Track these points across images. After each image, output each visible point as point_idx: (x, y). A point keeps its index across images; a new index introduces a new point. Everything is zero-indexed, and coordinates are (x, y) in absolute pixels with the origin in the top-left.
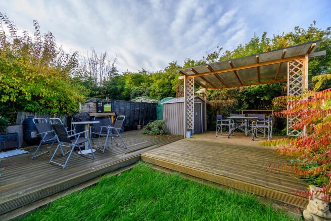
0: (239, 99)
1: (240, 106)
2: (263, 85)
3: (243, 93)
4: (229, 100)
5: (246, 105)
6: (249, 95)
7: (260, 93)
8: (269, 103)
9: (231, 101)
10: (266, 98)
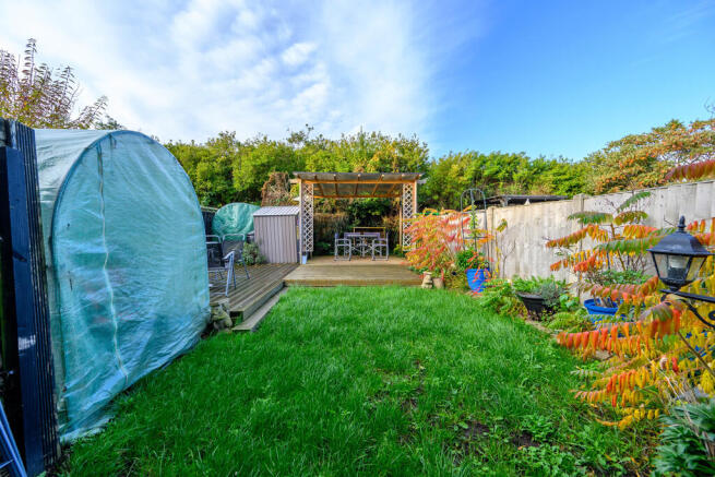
0: (350, 212)
1: (351, 222)
2: (375, 199)
3: (353, 206)
4: (338, 214)
5: (357, 221)
6: (360, 208)
7: (371, 207)
8: (379, 219)
9: (341, 215)
10: (377, 213)
